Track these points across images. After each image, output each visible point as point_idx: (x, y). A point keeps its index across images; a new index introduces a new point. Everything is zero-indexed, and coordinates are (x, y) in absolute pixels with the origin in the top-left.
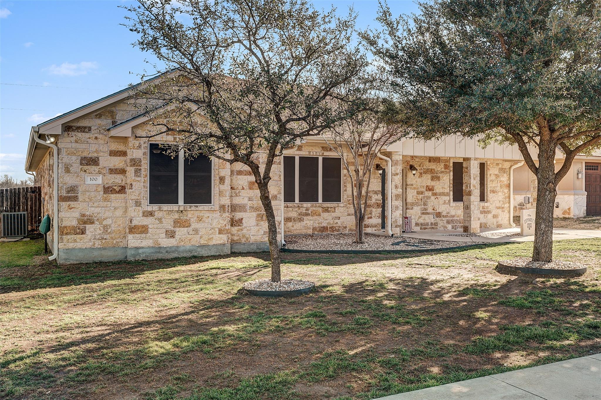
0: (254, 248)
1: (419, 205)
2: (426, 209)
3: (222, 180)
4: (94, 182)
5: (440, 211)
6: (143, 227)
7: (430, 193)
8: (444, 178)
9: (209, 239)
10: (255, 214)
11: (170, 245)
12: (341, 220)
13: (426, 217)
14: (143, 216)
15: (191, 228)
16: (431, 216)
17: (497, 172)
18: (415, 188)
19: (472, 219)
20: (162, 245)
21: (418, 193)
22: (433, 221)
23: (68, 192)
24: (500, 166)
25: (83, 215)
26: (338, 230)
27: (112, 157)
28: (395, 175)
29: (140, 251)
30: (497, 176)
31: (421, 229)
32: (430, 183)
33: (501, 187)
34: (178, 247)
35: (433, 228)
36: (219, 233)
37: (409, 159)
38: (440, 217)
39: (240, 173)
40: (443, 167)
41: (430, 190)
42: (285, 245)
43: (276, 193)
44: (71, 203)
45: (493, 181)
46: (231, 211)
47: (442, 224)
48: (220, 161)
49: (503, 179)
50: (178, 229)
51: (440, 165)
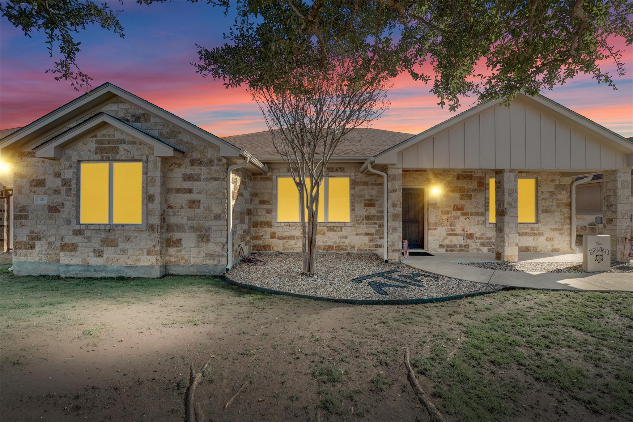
0: (194, 271)
1: (444, 226)
2: (452, 230)
3: (151, 198)
4: (42, 202)
5: (472, 232)
6: (73, 245)
7: (459, 213)
8: (478, 197)
9: (136, 260)
10: (194, 235)
11: (98, 264)
12: (349, 239)
13: (454, 238)
14: (73, 234)
15: (117, 248)
16: (461, 238)
17: (552, 189)
18: (438, 208)
19: (506, 244)
20: (90, 264)
21: (443, 213)
22: (462, 242)
23: (20, 211)
24: (557, 182)
25: (32, 232)
26: (345, 250)
27: (56, 179)
28: (391, 192)
29: (71, 268)
30: (552, 194)
31: (447, 251)
32: (458, 202)
33: (558, 206)
34: (105, 266)
35: (462, 250)
36: (148, 254)
38: (472, 239)
39: (178, 191)
40: (476, 184)
41: (458, 209)
42: (228, 270)
43: (219, 212)
44: (23, 221)
45: (546, 199)
46: (167, 231)
47: (475, 246)
48: (149, 179)
49: (561, 197)
50: (105, 249)
51: (472, 183)
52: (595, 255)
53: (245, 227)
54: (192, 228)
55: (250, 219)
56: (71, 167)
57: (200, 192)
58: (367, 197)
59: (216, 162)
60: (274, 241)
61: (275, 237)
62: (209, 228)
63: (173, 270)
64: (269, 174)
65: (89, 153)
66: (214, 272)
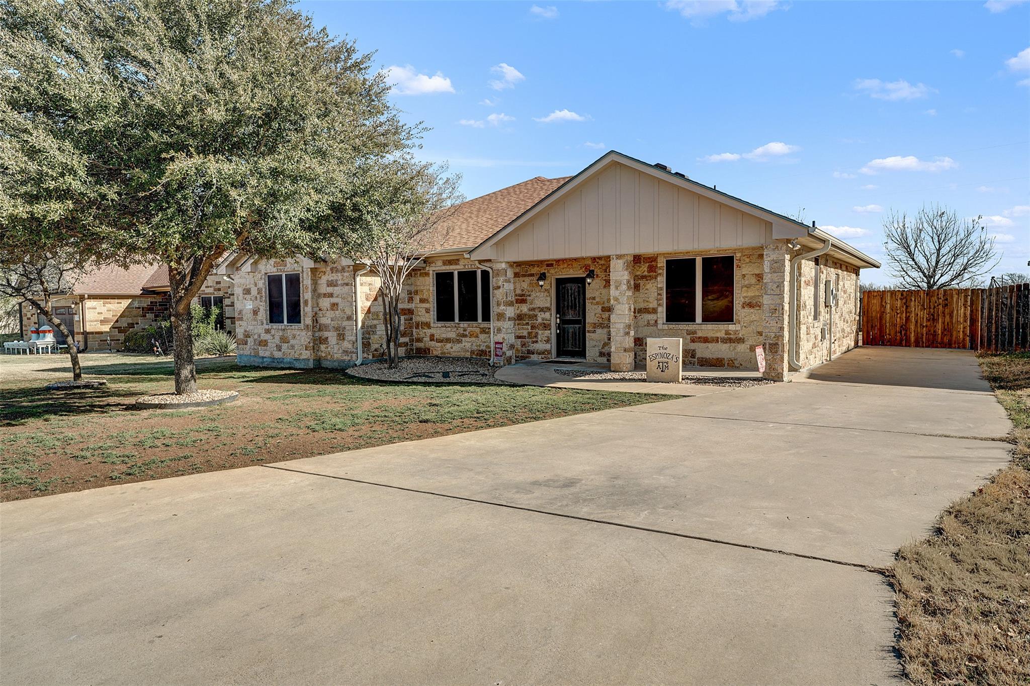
0: (336, 365)
1: (603, 327)
3: (306, 302)
4: (249, 307)
6: (265, 341)
8: (648, 286)
9: (300, 354)
10: (336, 333)
11: (279, 357)
14: (265, 332)
15: (289, 344)
18: (598, 303)
19: (613, 350)
20: (275, 357)
21: (603, 310)
23: (239, 314)
25: (246, 331)
28: (496, 289)
30: (760, 277)
31: (607, 360)
36: (306, 350)
37: (589, 262)
39: (324, 295)
40: (646, 269)
42: (357, 365)
43: (350, 313)
44: (240, 322)
45: (748, 286)
46: (320, 330)
47: (644, 356)
48: (304, 286)
50: (283, 344)
51: (640, 267)
52: (656, 361)
54: (334, 327)
56: (261, 278)
57: (338, 296)
59: (346, 269)
60: (433, 343)
61: (433, 340)
63: (325, 364)
64: (427, 268)
65: (271, 266)
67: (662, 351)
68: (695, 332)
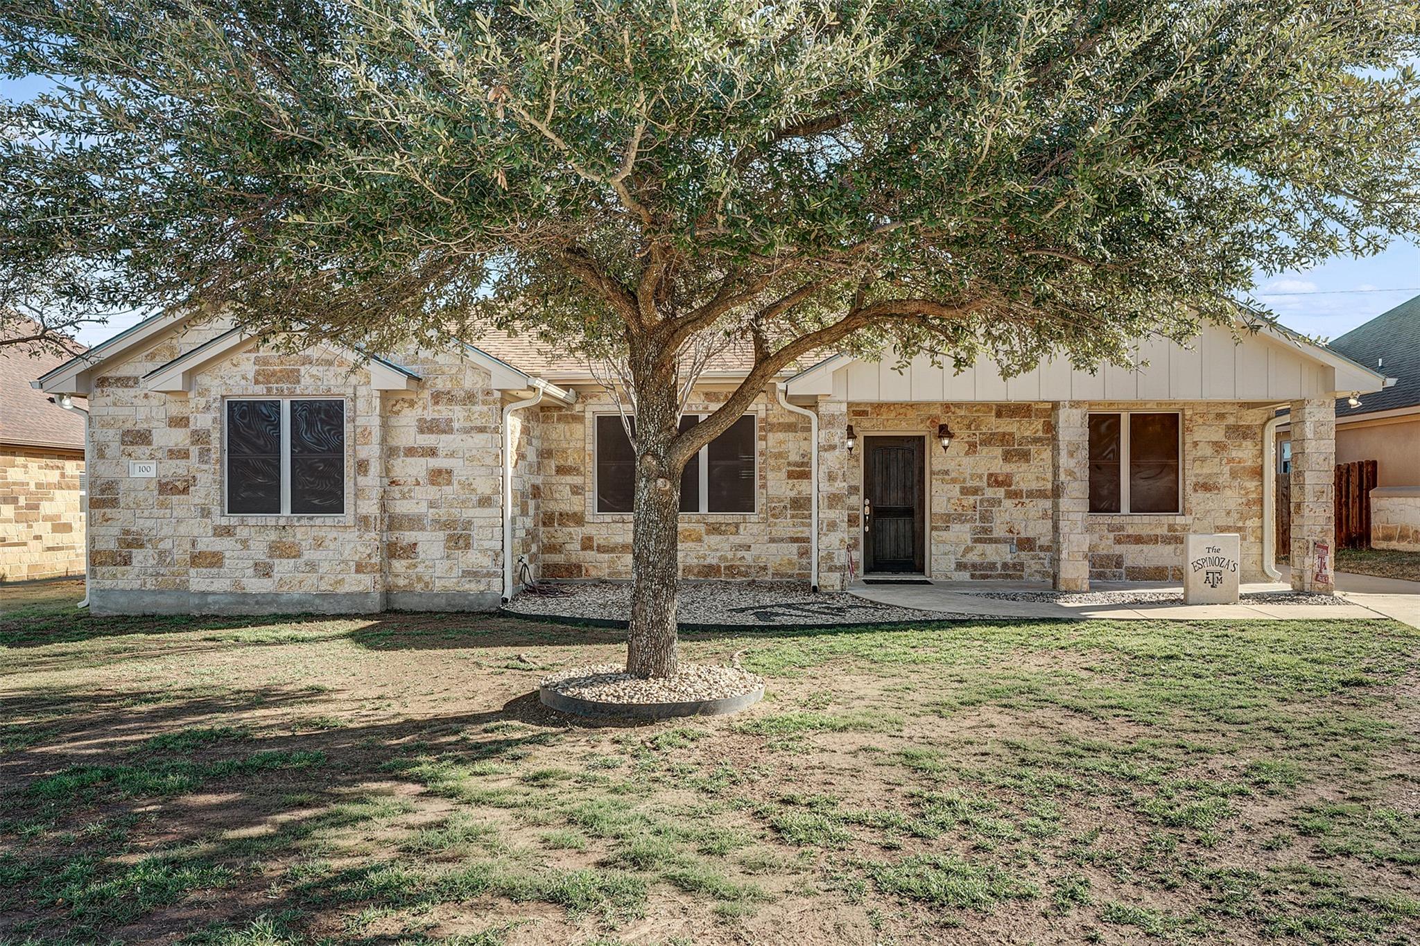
0: (440, 603)
1: (966, 521)
2: (985, 530)
3: (362, 466)
4: (145, 474)
5: (1031, 534)
6: (214, 554)
7: (1000, 492)
8: (1045, 455)
9: (336, 583)
10: (441, 535)
11: (264, 591)
12: (753, 551)
13: (989, 549)
14: (214, 535)
15: (300, 561)
16: (1005, 548)
17: (1218, 435)
18: (954, 481)
19: (1064, 555)
20: (247, 590)
21: (965, 491)
22: (1008, 558)
23: (103, 492)
24: (1231, 420)
25: (127, 532)
26: (746, 574)
27: (173, 429)
28: (826, 450)
29: (210, 599)
30: (1219, 447)
31: (973, 576)
32: (999, 466)
33: (1234, 475)
34: (277, 594)
35: (1010, 576)
36: (357, 571)
37: (937, 411)
38: (1031, 550)
39: (410, 452)
40: (1040, 427)
41: (999, 484)
42: (505, 601)
43: (488, 492)
44: (108, 511)
45: (1203, 459)
46: (392, 528)
47: (1038, 567)
48: (358, 430)
49: (1240, 454)
50: (277, 561)
51: (1031, 424)
52: (1203, 571)
53: (529, 522)
54: (437, 522)
55: (537, 508)
56: (207, 408)
57: (452, 455)
58: (794, 457)
59: (480, 397)
60: (591, 555)
61: (591, 548)
62: (470, 523)
64: (578, 407)
65: (243, 382)
66: (480, 605)
67: (1212, 555)
68: (1121, 528)
